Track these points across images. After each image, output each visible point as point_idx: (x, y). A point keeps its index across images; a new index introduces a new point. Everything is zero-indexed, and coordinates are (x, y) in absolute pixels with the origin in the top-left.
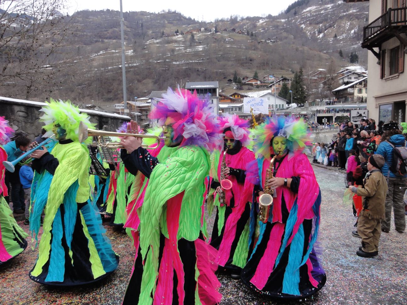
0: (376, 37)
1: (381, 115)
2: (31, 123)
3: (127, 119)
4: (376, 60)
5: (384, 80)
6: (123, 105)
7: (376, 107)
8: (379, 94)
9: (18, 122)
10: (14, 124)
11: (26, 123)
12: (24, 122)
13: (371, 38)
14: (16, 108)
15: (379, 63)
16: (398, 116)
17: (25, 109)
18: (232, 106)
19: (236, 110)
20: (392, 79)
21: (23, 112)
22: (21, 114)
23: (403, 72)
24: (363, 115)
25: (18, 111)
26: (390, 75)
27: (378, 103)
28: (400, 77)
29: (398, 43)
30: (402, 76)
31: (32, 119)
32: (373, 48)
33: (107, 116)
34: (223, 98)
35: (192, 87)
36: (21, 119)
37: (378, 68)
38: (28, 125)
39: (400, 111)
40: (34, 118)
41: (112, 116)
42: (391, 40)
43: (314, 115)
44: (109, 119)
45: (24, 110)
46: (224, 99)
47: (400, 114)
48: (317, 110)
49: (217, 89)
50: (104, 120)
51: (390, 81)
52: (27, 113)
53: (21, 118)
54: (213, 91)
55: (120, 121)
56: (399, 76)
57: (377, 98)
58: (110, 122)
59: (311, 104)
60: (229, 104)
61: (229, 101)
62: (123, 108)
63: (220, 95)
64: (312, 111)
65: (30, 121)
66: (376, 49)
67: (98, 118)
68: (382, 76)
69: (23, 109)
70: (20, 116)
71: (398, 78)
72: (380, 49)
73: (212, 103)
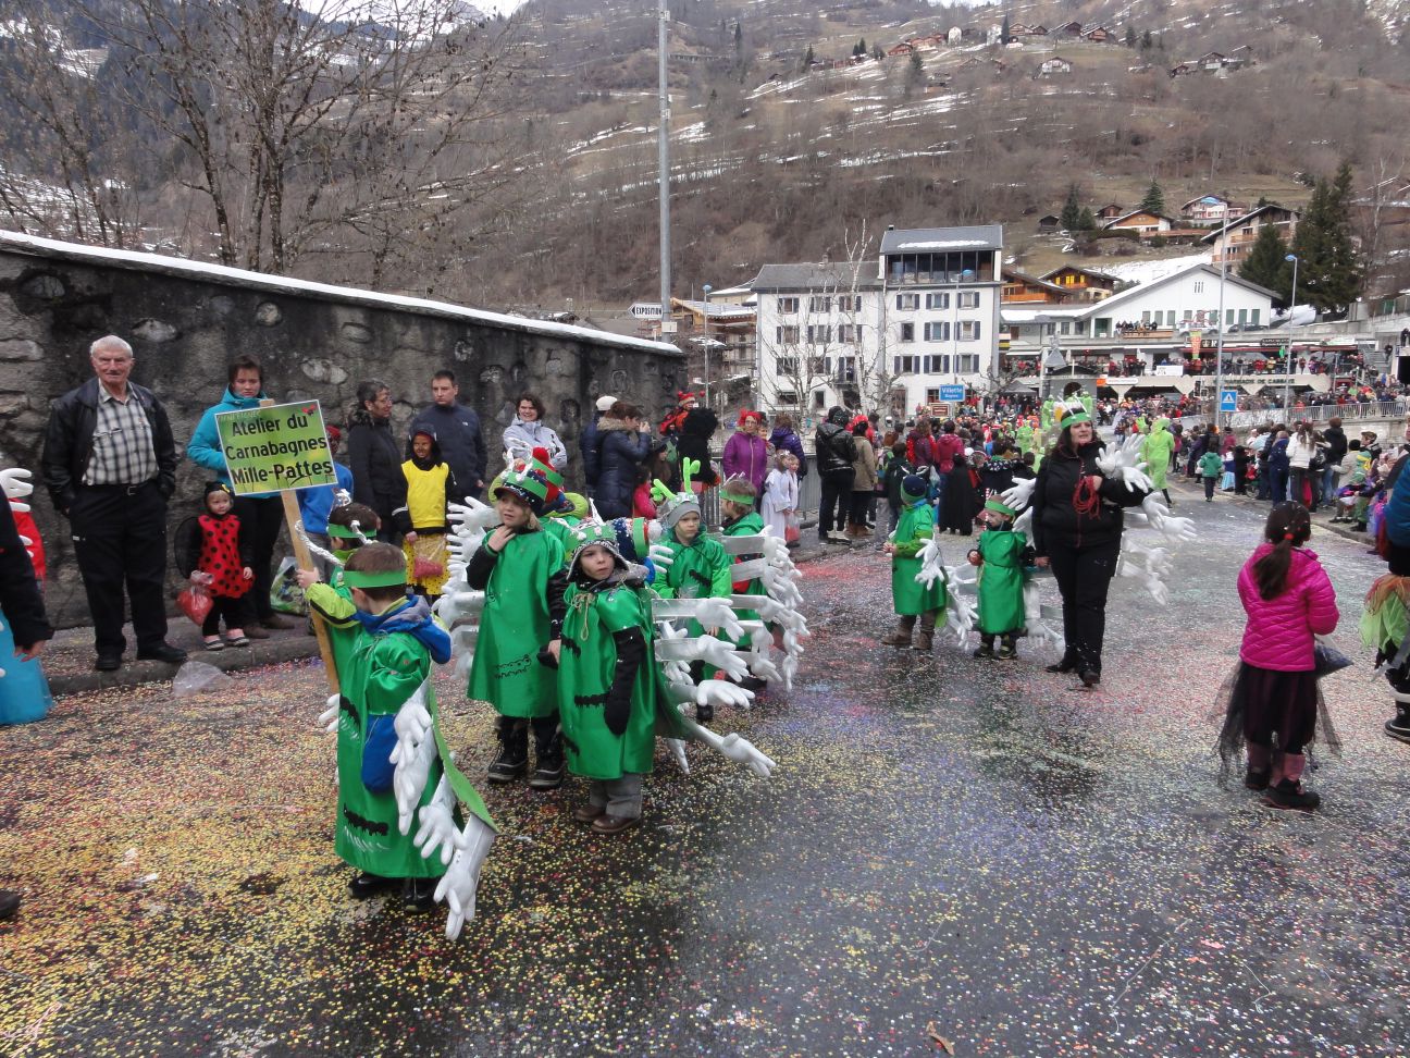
2: (382, 361)
3: (669, 352)
6: (659, 306)
9: (347, 356)
10: (336, 363)
11: (367, 360)
12: (363, 356)
17: (365, 318)
18: (1052, 318)
19: (1065, 330)
21: (359, 326)
22: (354, 332)
25: (346, 324)
31: (384, 351)
33: (606, 342)
34: (1018, 286)
35: (903, 246)
36: (354, 347)
38: (374, 367)
40: (390, 348)
41: (620, 344)
43: (1388, 350)
44: (613, 352)
45: (361, 322)
46: (1020, 292)
48: (1404, 332)
49: (998, 255)
50: (596, 354)
52: (369, 330)
53: (353, 345)
54: (979, 261)
55: (647, 359)
58: (613, 361)
59: (1377, 310)
60: (1039, 310)
61: (1042, 297)
62: (659, 316)
63: (1006, 276)
64: (1378, 336)
65: (378, 355)
67: (575, 348)
69: (359, 317)
70: (351, 339)
73: (977, 304)
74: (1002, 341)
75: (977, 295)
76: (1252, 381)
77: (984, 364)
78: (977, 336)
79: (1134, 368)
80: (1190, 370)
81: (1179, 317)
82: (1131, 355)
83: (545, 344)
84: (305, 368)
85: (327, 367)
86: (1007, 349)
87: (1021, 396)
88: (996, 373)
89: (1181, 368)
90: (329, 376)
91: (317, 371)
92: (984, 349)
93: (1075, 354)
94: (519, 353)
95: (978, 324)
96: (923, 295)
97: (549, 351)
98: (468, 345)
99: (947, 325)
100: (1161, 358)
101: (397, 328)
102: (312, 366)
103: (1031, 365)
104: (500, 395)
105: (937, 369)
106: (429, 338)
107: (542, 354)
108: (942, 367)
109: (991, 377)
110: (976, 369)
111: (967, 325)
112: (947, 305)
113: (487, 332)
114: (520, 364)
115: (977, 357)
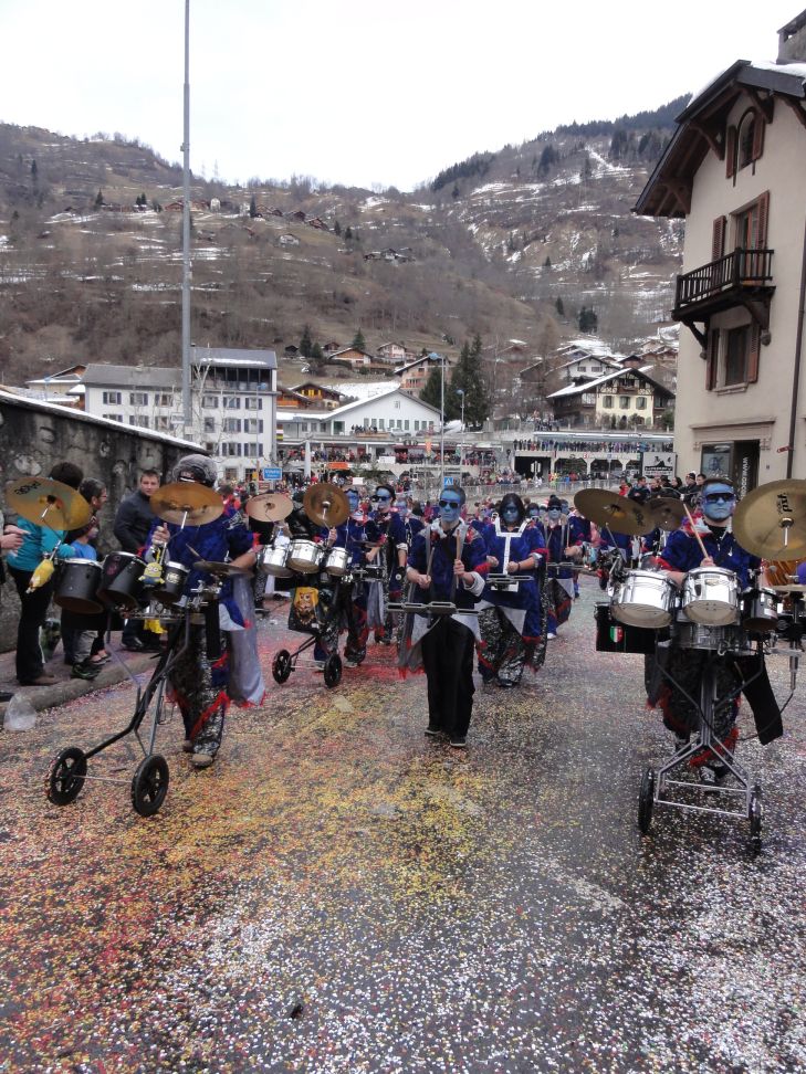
0: (707, 303)
1: (706, 465)
4: (699, 348)
5: (713, 394)
7: (695, 449)
8: (703, 422)
10: (35, 459)
11: (53, 456)
12: (51, 454)
13: (697, 302)
14: (40, 421)
15: (704, 356)
16: (740, 470)
17: (53, 423)
18: (305, 419)
19: (314, 428)
20: (733, 392)
21: (48, 429)
22: (46, 434)
23: (755, 382)
24: (667, 464)
25: (41, 428)
26: (726, 385)
27: (699, 440)
28: (749, 390)
29: (747, 320)
30: (753, 390)
31: (62, 449)
32: (695, 323)
34: (284, 396)
35: (203, 360)
36: (46, 446)
37: (702, 368)
39: (745, 460)
40: (66, 446)
42: (733, 311)
43: (508, 452)
45: (50, 426)
47: (745, 466)
48: (516, 441)
49: (274, 373)
51: (727, 397)
52: (54, 433)
54: (263, 375)
56: (746, 388)
57: (696, 429)
59: (500, 426)
60: (295, 413)
64: (503, 443)
65: (59, 453)
66: (700, 326)
68: (711, 385)
69: (48, 422)
70: (43, 440)
71: (745, 392)
72: (707, 326)
73: (260, 407)
74: (279, 435)
75: (260, 400)
76: (436, 469)
77: (267, 450)
78: (261, 430)
79: (365, 458)
80: (400, 461)
81: (387, 425)
82: (362, 449)
83: (146, 445)
84: (17, 462)
85: (30, 462)
86: (281, 440)
87: (294, 475)
88: (275, 458)
89: (394, 458)
90: (30, 468)
91: (23, 465)
92: (266, 439)
93: (326, 446)
94: (133, 452)
95: (261, 422)
96: (220, 398)
97: (148, 450)
98: (107, 444)
99: (239, 421)
100: (380, 451)
101: (70, 431)
102: (21, 461)
103: (298, 452)
104: (123, 483)
105: (232, 453)
106: (87, 440)
107: (144, 452)
108: (236, 452)
109: (272, 460)
110: (261, 454)
111: (254, 421)
112: (238, 406)
113: (117, 435)
114: (133, 460)
115: (261, 446)
